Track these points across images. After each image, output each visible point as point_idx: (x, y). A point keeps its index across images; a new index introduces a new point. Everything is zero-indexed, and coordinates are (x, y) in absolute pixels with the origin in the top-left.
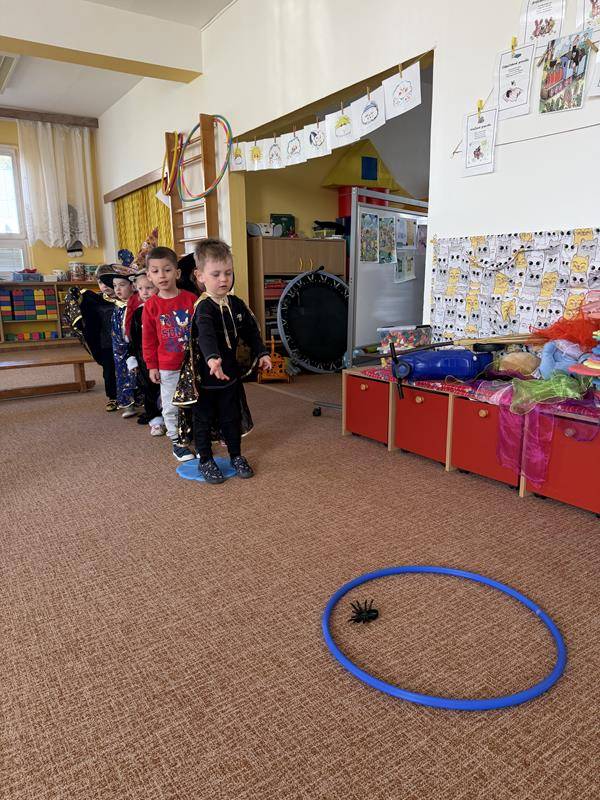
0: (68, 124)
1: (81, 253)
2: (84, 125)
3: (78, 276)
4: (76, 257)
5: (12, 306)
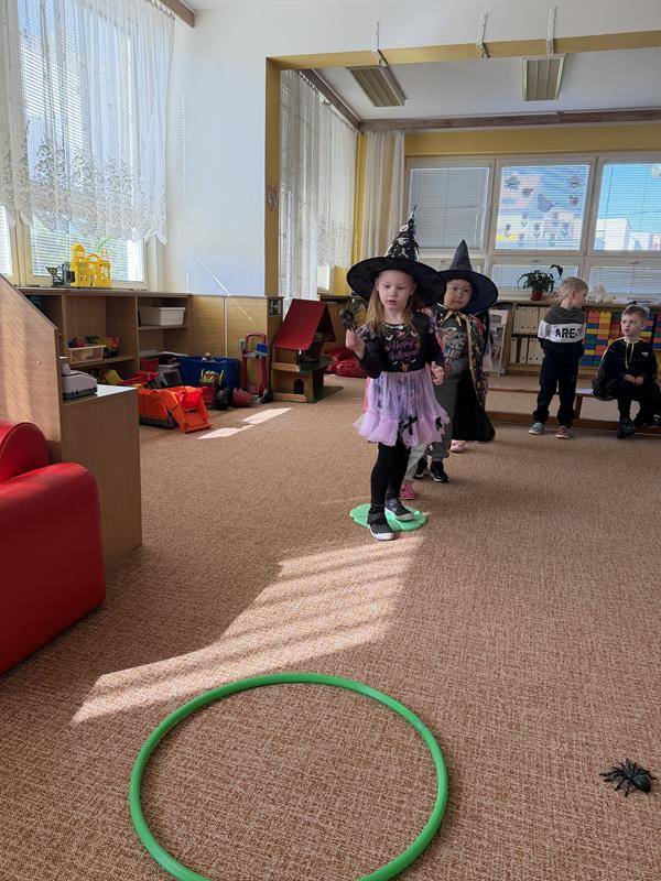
5: (653, 332)
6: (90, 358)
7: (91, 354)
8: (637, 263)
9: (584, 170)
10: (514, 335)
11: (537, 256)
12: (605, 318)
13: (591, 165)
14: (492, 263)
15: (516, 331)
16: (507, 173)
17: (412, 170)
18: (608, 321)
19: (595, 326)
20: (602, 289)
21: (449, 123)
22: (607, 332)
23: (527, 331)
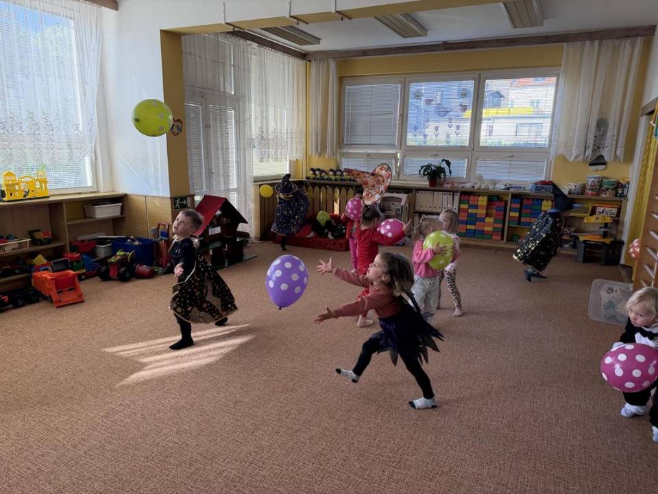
0: (619, 38)
1: (603, 166)
2: (637, 35)
3: (592, 190)
4: (597, 170)
5: (520, 213)
6: (15, 249)
7: (16, 246)
8: (513, 156)
9: (470, 85)
10: (415, 212)
11: (435, 151)
12: (483, 201)
13: (475, 80)
14: (404, 157)
15: (417, 209)
16: (414, 87)
17: (347, 87)
18: (485, 203)
19: (476, 207)
20: (481, 178)
21: (365, 52)
22: (484, 212)
23: (424, 209)
